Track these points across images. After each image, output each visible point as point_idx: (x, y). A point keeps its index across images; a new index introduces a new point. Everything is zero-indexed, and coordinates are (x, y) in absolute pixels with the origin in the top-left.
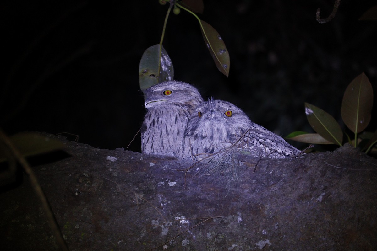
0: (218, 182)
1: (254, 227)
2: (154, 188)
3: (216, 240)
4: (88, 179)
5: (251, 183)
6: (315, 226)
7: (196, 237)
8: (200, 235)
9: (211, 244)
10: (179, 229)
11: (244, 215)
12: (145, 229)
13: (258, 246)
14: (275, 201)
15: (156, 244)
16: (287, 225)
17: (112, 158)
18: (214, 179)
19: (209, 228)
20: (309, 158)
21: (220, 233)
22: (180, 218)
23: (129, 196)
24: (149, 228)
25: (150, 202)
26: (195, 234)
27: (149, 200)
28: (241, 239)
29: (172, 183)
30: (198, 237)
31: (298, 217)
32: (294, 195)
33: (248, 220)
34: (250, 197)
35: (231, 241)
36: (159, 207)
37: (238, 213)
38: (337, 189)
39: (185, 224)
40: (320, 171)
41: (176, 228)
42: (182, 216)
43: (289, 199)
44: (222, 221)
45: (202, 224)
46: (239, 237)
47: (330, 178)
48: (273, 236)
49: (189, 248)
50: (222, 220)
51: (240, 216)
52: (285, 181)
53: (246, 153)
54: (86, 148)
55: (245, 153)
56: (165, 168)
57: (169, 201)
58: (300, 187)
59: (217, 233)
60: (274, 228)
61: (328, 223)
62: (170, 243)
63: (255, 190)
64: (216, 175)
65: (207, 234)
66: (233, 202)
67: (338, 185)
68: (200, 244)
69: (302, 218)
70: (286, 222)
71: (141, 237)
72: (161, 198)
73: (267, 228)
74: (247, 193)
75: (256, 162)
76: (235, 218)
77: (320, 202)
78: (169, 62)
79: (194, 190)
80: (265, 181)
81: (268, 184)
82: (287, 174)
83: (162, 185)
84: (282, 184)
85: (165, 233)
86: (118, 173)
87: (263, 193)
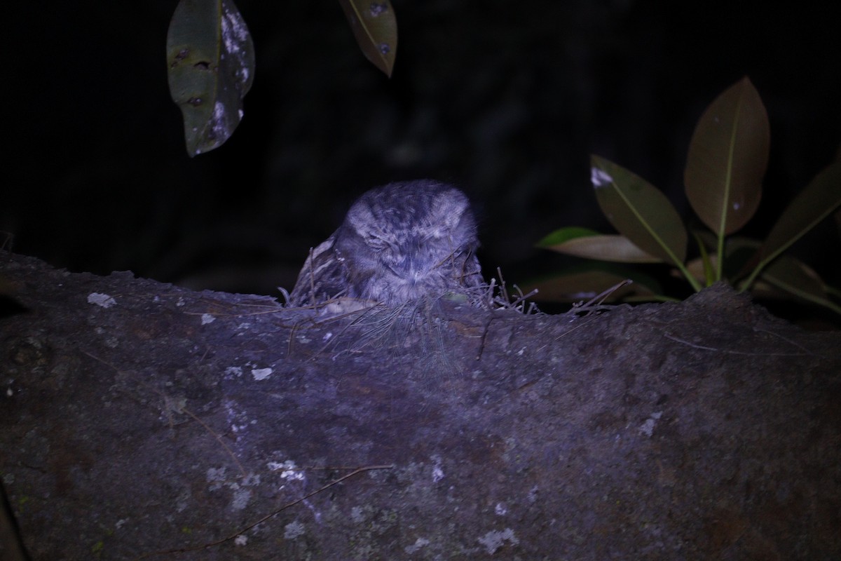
0: (380, 372)
1: (474, 496)
2: (216, 383)
3: (375, 526)
4: (40, 354)
5: (469, 379)
6: (634, 497)
7: (322, 518)
8: (333, 512)
9: (362, 537)
10: (278, 493)
11: (450, 461)
12: (188, 492)
13: (484, 546)
14: (531, 429)
15: (216, 531)
16: (560, 492)
17: (100, 299)
18: (370, 365)
19: (357, 495)
20: (622, 317)
21: (386, 509)
22: (281, 466)
23: (147, 403)
24: (200, 489)
25: (204, 421)
26: (319, 509)
27: (201, 414)
28: (439, 526)
29: (261, 370)
30: (328, 517)
31: (589, 473)
32: (581, 415)
33: (458, 475)
34: (466, 415)
35: (415, 530)
36: (226, 435)
37: (433, 457)
38: (692, 403)
39: (295, 482)
40: (650, 354)
41: (270, 491)
42: (286, 459)
43: (567, 424)
44: (392, 478)
45: (340, 483)
46: (436, 519)
47: (677, 374)
48: (522, 520)
49: (303, 545)
50: (391, 475)
51: (440, 465)
52: (557, 377)
53: (456, 296)
54: (33, 267)
56: (243, 330)
57: (253, 419)
58: (596, 395)
59: (377, 509)
60: (528, 500)
61: (669, 492)
62: (254, 530)
63: (478, 397)
64: (376, 354)
65: (350, 510)
66: (421, 426)
67: (696, 393)
68: (333, 536)
69: (602, 476)
70: (558, 484)
71: (177, 511)
72: (233, 411)
73: (509, 498)
74: (458, 404)
75: (480, 322)
76: (426, 471)
77: (647, 435)
78: (241, 30)
79: (319, 391)
80: (504, 373)
81: (512, 382)
82: (562, 359)
83: (236, 376)
84: (550, 384)
85: (241, 502)
86: (118, 340)
87: (499, 405)
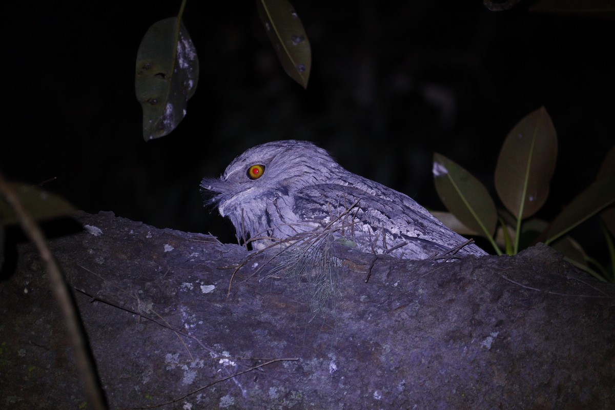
0: (293, 293)
1: (359, 385)
2: (174, 293)
3: (285, 402)
5: (358, 302)
6: (475, 392)
7: (248, 394)
8: (256, 390)
10: (216, 374)
11: (342, 359)
12: (151, 369)
14: (402, 340)
15: (171, 399)
16: (421, 386)
17: (95, 231)
18: (286, 287)
19: (273, 379)
20: (471, 264)
21: (294, 390)
22: (219, 355)
23: (124, 304)
24: (160, 368)
25: (166, 320)
26: (246, 387)
27: (164, 315)
28: (332, 405)
29: (207, 286)
30: (252, 393)
31: (443, 373)
32: (438, 332)
33: (348, 369)
34: (355, 327)
35: (314, 406)
36: (181, 331)
37: (330, 355)
38: (521, 327)
39: (229, 367)
40: (491, 291)
41: (211, 372)
42: (224, 350)
43: (428, 337)
44: (300, 368)
45: (261, 369)
46: (330, 400)
47: (510, 306)
48: (393, 404)
50: (299, 365)
51: (335, 361)
52: (422, 303)
53: (349, 243)
55: (347, 243)
56: (194, 257)
57: (200, 320)
58: (450, 318)
59: (288, 390)
60: (397, 390)
61: (501, 390)
62: (198, 399)
63: (364, 314)
64: (290, 280)
65: (268, 389)
66: (322, 333)
67: (524, 320)
68: (255, 407)
69: (452, 376)
70: (420, 380)
71: (142, 383)
72: (186, 314)
73: (384, 388)
74: (349, 319)
75: (366, 262)
76: (325, 365)
77: (487, 348)
78: (191, 52)
79: (248, 304)
80: (383, 299)
81: (388, 305)
82: (426, 291)
83: (189, 289)
84: (417, 308)
85: (189, 379)
86: (105, 259)
87: (379, 321)
